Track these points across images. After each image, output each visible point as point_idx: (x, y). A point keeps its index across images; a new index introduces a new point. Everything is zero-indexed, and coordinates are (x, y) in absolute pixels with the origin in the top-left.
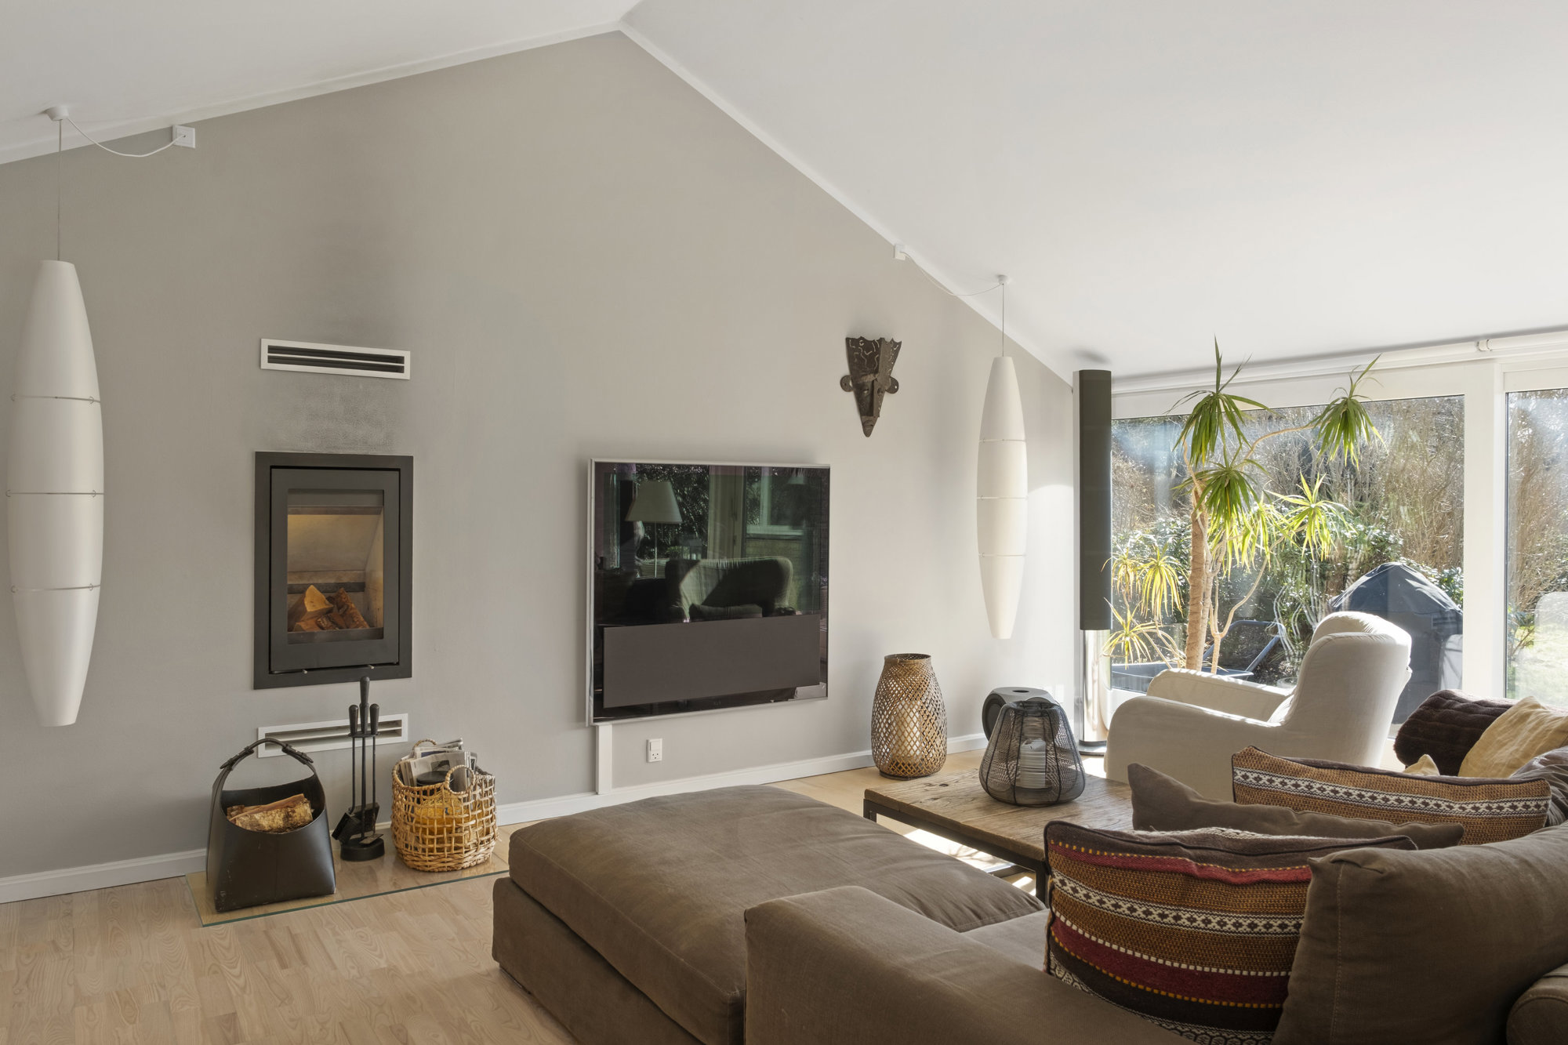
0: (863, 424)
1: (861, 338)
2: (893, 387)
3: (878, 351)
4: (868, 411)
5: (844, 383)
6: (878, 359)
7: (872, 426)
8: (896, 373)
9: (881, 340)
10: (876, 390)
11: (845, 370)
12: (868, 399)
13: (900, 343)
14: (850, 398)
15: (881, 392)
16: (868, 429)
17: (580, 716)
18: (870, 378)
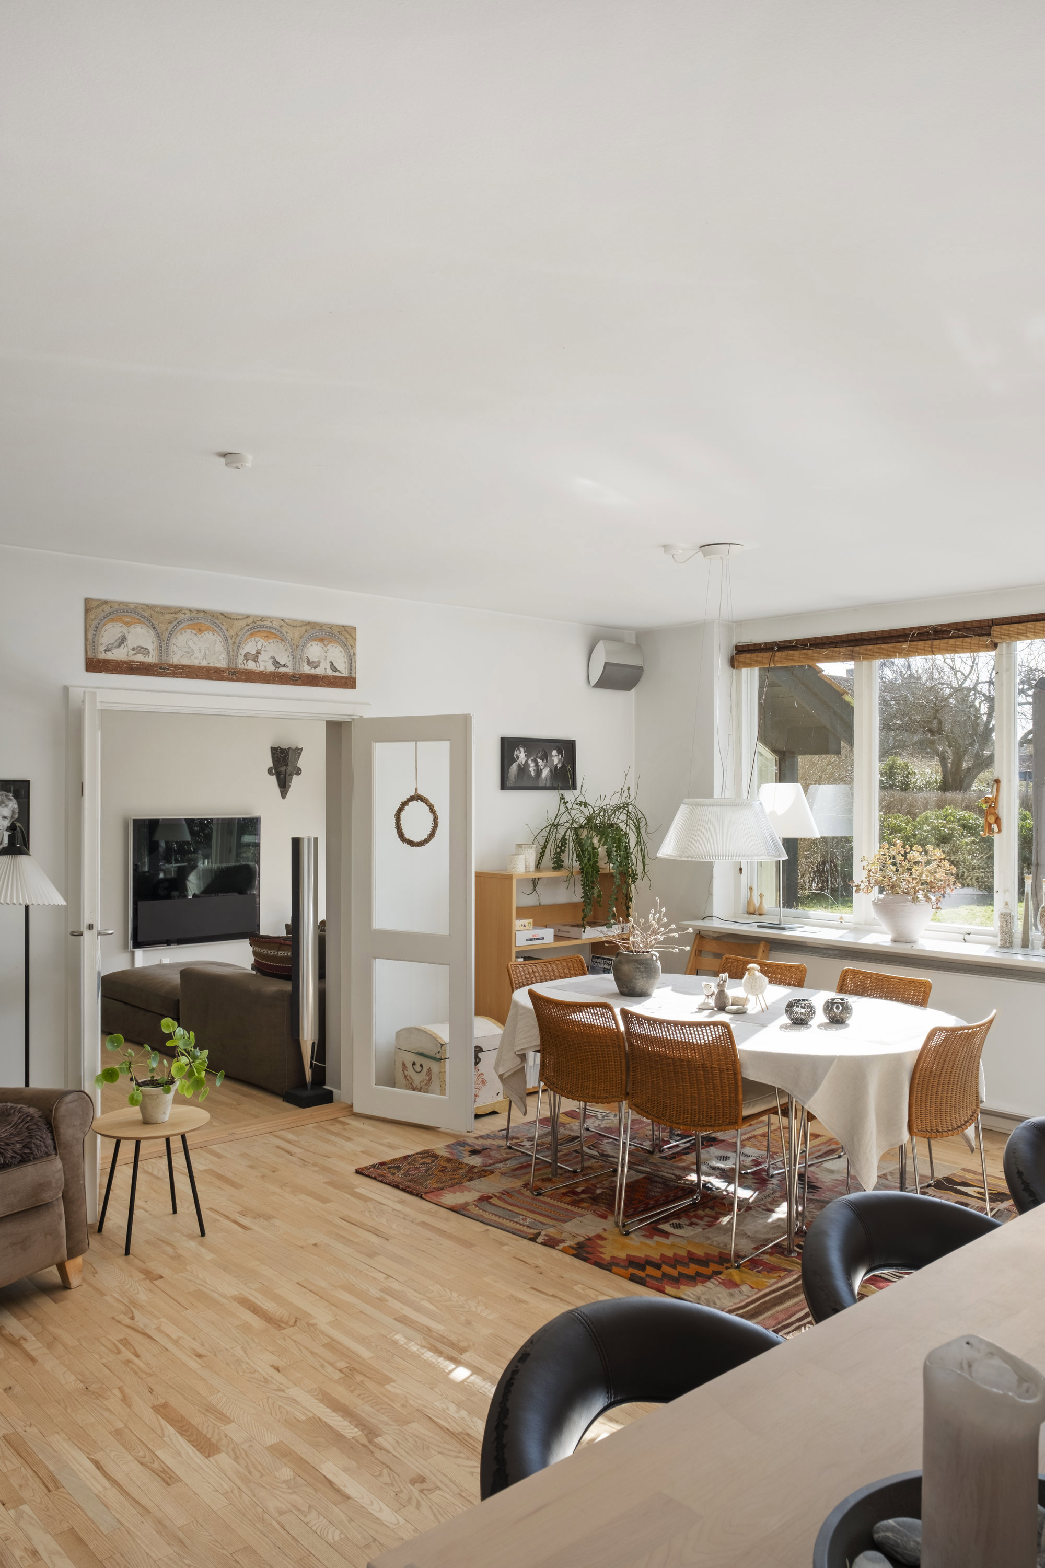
0: (281, 792)
1: (279, 747)
2: (298, 772)
3: (288, 754)
4: (284, 786)
5: (270, 771)
6: (288, 758)
7: (286, 793)
8: (300, 764)
9: (289, 749)
10: (287, 775)
11: (271, 764)
12: (284, 780)
13: (302, 749)
14: (274, 778)
15: (291, 775)
16: (284, 795)
17: (126, 946)
18: (283, 769)
